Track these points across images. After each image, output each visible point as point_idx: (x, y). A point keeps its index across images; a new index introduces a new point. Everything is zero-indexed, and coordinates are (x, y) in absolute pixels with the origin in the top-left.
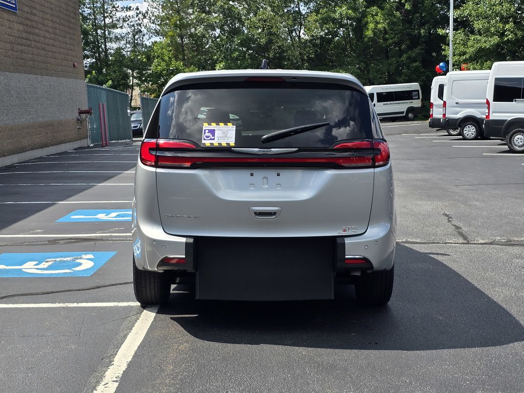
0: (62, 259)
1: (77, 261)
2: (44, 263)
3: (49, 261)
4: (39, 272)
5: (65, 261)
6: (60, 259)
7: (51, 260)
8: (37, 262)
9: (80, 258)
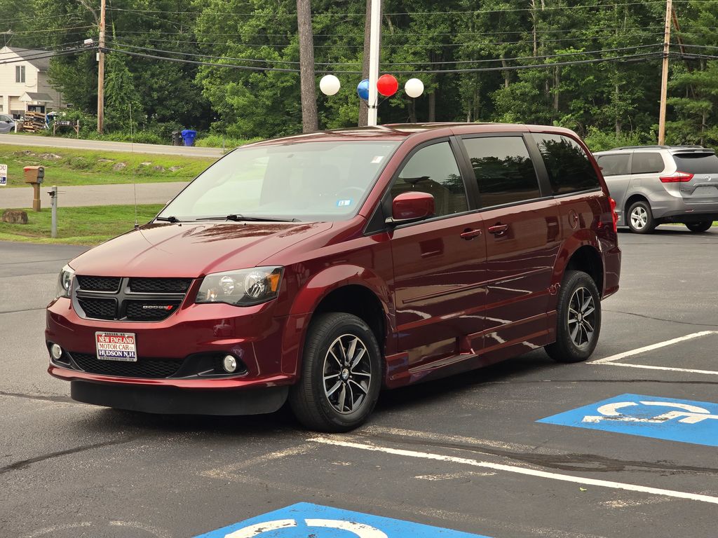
0: (637, 420)
1: (617, 414)
2: (671, 418)
3: (662, 419)
4: (687, 407)
5: (637, 416)
6: (642, 420)
7: (657, 421)
8: (681, 421)
9: (609, 417)
